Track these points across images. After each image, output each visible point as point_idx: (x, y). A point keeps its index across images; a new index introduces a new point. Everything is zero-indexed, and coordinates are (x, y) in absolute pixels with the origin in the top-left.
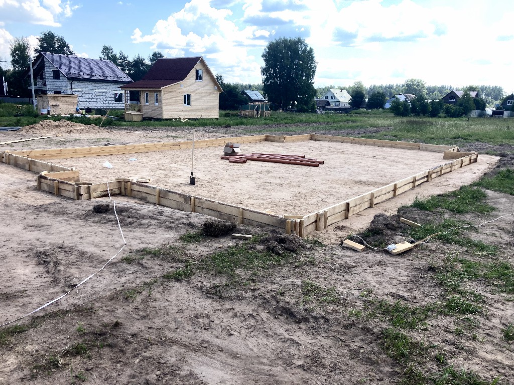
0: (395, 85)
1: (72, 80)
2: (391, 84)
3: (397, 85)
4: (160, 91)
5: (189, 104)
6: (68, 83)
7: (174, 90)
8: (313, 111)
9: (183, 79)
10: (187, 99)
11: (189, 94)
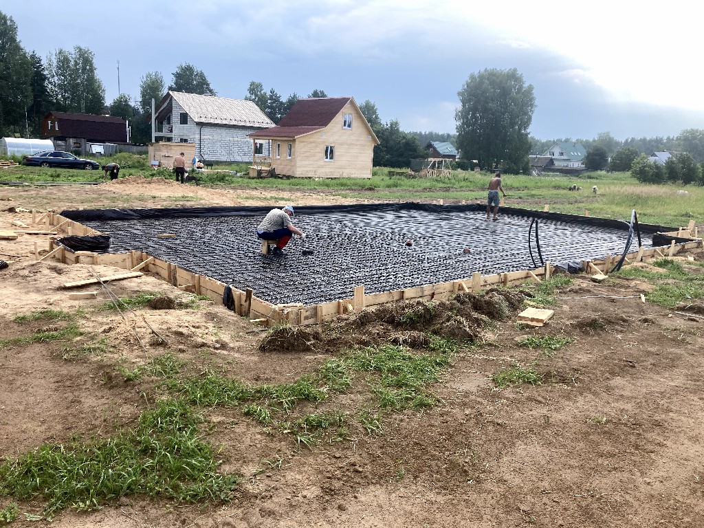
0: (665, 138)
1: (201, 124)
2: (660, 136)
3: (668, 138)
4: (294, 140)
5: (331, 158)
6: (197, 129)
7: (312, 140)
8: (526, 172)
9: (326, 126)
10: (330, 152)
11: (332, 145)
